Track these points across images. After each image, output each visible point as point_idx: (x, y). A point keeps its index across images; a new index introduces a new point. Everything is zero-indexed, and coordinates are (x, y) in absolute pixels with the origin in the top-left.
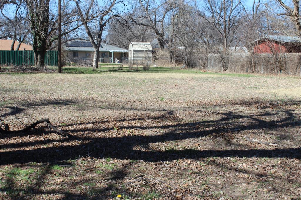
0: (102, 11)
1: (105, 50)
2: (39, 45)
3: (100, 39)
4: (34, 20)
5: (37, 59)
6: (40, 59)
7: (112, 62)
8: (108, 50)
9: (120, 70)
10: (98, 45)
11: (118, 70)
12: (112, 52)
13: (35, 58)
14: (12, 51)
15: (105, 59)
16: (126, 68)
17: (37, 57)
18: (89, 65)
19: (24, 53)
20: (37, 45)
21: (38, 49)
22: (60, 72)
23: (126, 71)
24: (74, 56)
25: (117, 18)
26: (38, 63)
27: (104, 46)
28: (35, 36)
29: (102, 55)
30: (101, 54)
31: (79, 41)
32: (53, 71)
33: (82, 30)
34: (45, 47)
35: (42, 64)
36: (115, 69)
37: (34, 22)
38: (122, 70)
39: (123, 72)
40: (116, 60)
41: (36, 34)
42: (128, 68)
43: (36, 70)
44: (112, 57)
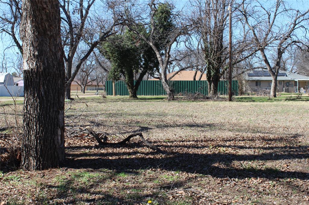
0: (276, 37)
1: (290, 79)
2: (212, 74)
3: (278, 67)
4: (208, 50)
5: (210, 88)
6: (213, 88)
7: (297, 91)
8: (292, 79)
9: (299, 99)
10: (276, 73)
11: (296, 99)
12: (297, 81)
13: (209, 87)
14: (194, 82)
15: (290, 88)
16: (305, 98)
17: (210, 86)
18: (267, 94)
19: (203, 83)
20: (211, 73)
21: (211, 78)
22: (230, 100)
23: (305, 100)
24: (257, 85)
25: (297, 44)
26: (211, 92)
27: (289, 75)
28: (209, 65)
29: (287, 84)
30: (285, 83)
31: (260, 69)
32: (224, 99)
33: (259, 58)
34: (218, 75)
35: (215, 92)
36: (293, 98)
37: (208, 52)
38: (300, 99)
39: (302, 100)
40: (302, 90)
41: (210, 63)
42: (308, 97)
43: (208, 98)
44: (297, 87)
